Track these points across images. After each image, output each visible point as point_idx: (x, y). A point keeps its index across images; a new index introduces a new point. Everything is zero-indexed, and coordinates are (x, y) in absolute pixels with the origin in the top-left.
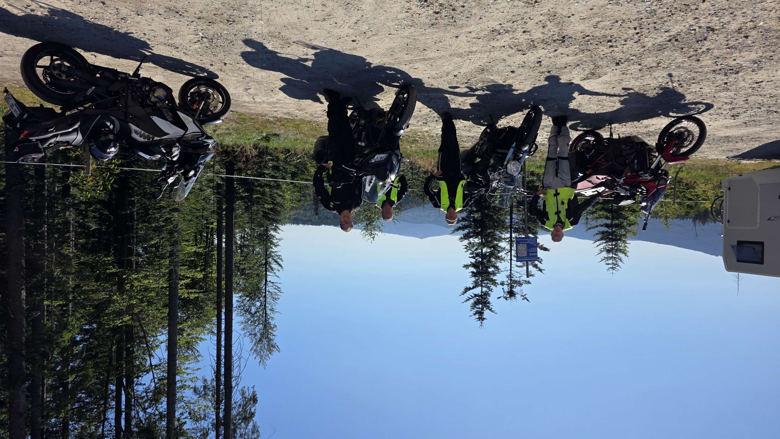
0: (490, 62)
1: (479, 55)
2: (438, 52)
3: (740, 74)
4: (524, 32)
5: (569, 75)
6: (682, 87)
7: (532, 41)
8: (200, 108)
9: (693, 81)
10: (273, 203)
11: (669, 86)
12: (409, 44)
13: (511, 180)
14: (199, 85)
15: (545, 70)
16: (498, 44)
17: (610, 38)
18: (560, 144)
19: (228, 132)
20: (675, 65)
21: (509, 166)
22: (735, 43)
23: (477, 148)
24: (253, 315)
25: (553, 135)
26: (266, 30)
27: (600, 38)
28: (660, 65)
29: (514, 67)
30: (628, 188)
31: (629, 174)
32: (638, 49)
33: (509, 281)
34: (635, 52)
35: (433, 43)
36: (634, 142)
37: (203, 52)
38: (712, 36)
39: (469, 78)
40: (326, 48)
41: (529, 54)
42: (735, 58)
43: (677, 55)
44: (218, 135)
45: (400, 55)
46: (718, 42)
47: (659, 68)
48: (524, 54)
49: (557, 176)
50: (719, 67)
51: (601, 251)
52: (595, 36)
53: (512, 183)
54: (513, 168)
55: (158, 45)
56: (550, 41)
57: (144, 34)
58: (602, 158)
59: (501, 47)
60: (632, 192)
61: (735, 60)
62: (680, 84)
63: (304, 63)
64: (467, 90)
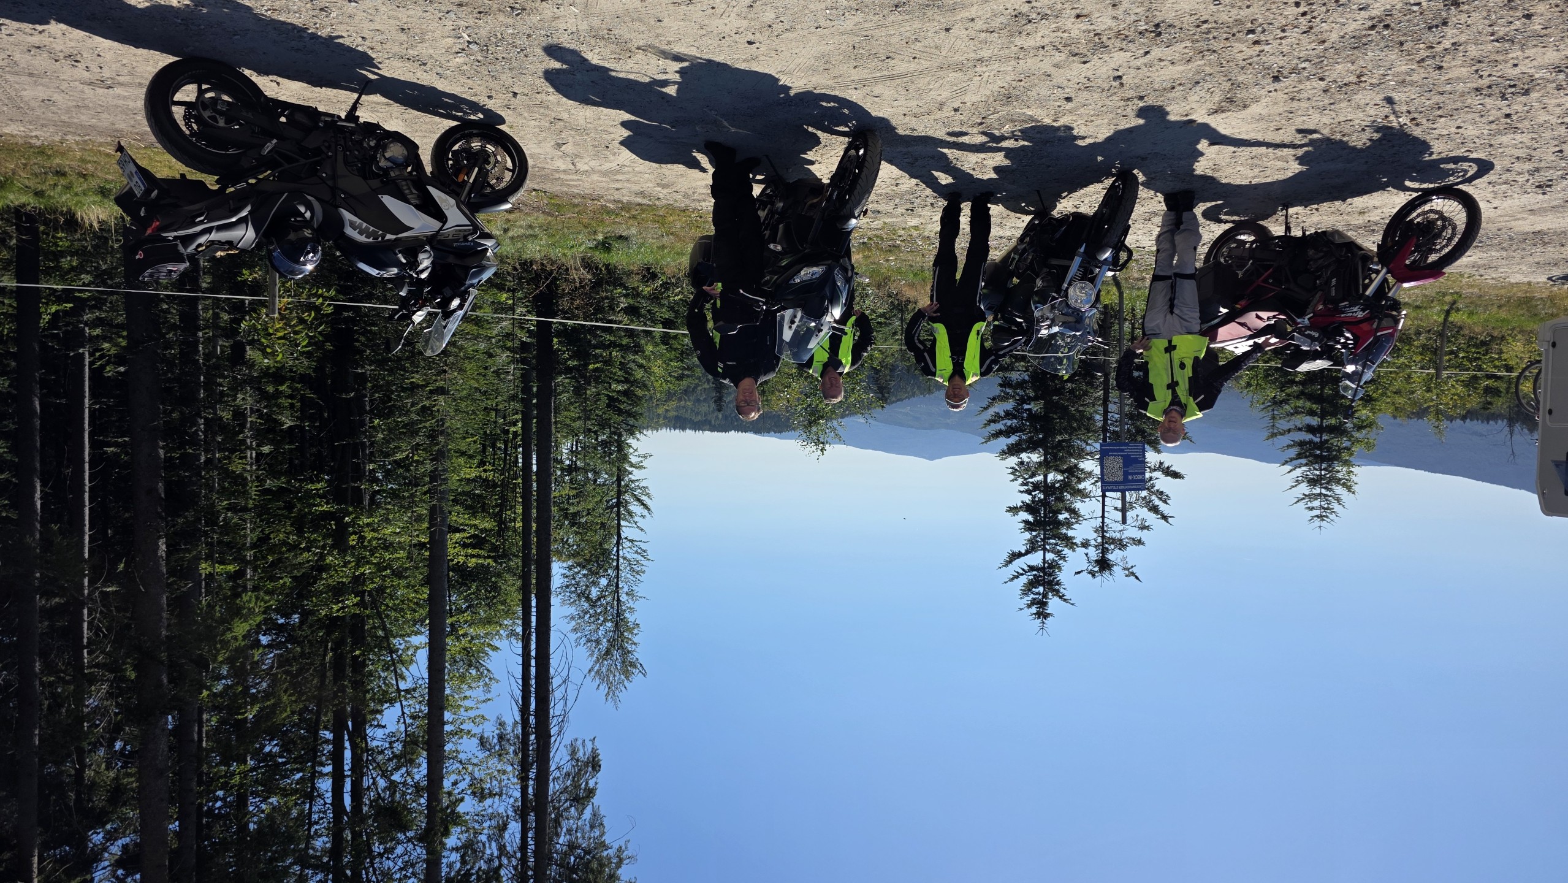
0: (1021, 81)
1: (997, 65)
2: (916, 60)
3: (1534, 95)
4: (1078, 16)
5: (1183, 104)
6: (1417, 125)
7: (1096, 35)
8: (471, 181)
9: (1439, 113)
10: (627, 381)
11: (1390, 122)
12: (857, 46)
13: (1074, 319)
14: (469, 137)
15: (1132, 94)
16: (1029, 42)
17: (1249, 25)
18: (1178, 249)
19: (531, 232)
20: (1396, 79)
21: (1071, 291)
22: (1508, 29)
23: (1014, 259)
24: (594, 604)
25: (1165, 229)
26: (584, 26)
27: (1231, 25)
28: (1363, 79)
29: (1069, 90)
30: (1316, 335)
31: (1321, 307)
32: (1313, 46)
33: (1099, 540)
34: (1307, 52)
35: (904, 42)
36: (1333, 243)
37: (472, 72)
38: (1459, 17)
39: (984, 113)
40: (701, 59)
41: (1095, 61)
42: (1516, 62)
43: (1393, 57)
44: (512, 238)
45: (843, 69)
46: (1474, 29)
47: (1363, 85)
48: (1085, 63)
49: (1172, 312)
50: (1486, 82)
51: (1298, 482)
52: (1220, 22)
53: (1078, 326)
54: (1079, 295)
55: (389, 58)
56: (1131, 33)
57: (363, 38)
58: (1269, 277)
59: (1037, 48)
60: (1326, 344)
61: (1515, 65)
62: (1413, 119)
63: (664, 90)
64: (984, 139)
